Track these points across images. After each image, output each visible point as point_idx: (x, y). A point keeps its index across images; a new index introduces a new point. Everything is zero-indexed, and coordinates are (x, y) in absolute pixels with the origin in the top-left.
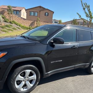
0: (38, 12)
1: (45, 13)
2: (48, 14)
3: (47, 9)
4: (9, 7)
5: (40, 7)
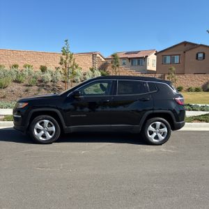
0: (179, 55)
1: (197, 55)
2: (204, 54)
3: (201, 45)
4: (113, 56)
5: (185, 43)
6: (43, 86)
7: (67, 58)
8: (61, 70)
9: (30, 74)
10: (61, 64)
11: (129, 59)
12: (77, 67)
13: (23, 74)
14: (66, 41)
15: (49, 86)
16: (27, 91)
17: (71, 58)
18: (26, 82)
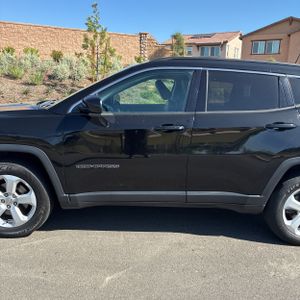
0: (281, 40)
6: (56, 85)
7: (95, 37)
8: (85, 57)
9: (34, 65)
10: (85, 47)
11: (198, 46)
12: (112, 53)
13: (21, 64)
14: (95, 6)
15: (65, 86)
16: (26, 93)
17: (103, 37)
18: (27, 78)
